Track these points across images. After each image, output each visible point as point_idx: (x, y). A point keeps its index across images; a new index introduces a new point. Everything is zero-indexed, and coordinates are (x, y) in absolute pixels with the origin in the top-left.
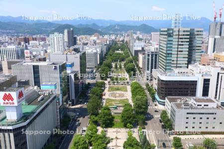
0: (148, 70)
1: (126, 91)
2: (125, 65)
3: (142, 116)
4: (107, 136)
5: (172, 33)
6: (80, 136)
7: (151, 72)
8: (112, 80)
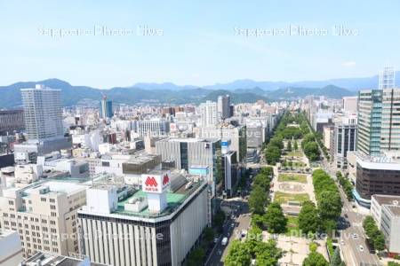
0: (340, 152)
1: (306, 182)
2: (303, 144)
3: (331, 222)
4: (278, 246)
5: (381, 97)
6: (239, 243)
7: (345, 156)
8: (284, 165)
